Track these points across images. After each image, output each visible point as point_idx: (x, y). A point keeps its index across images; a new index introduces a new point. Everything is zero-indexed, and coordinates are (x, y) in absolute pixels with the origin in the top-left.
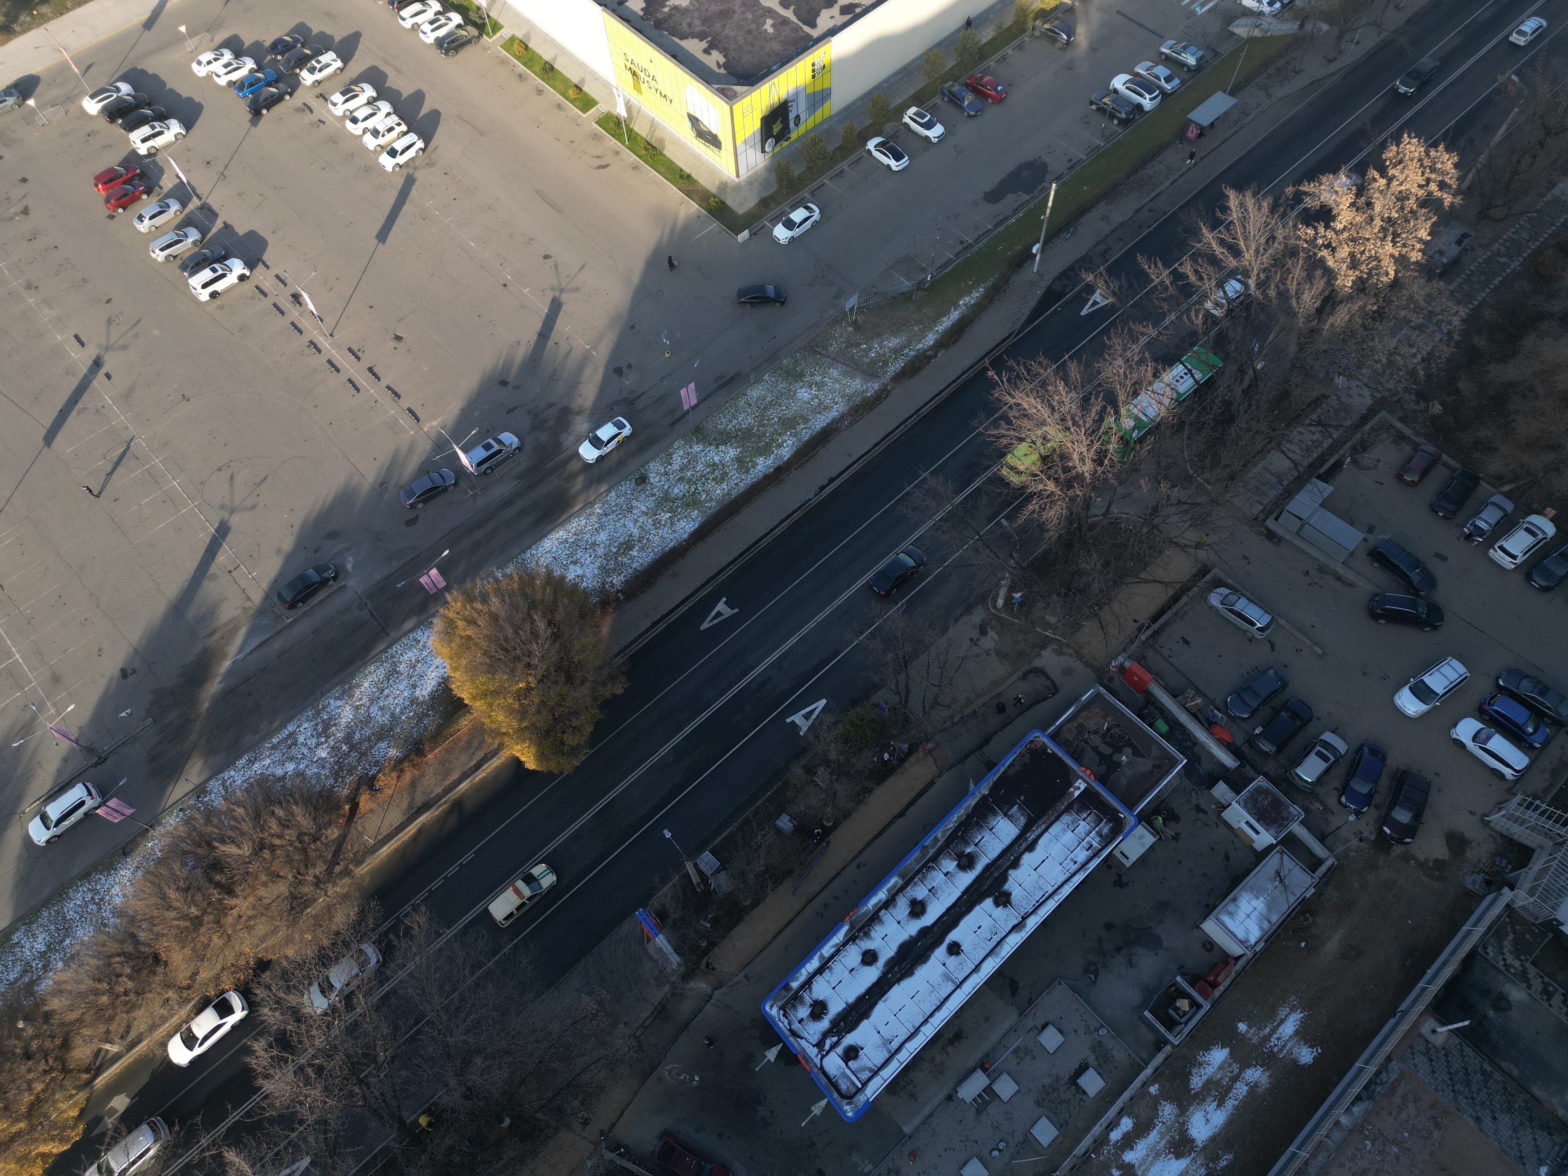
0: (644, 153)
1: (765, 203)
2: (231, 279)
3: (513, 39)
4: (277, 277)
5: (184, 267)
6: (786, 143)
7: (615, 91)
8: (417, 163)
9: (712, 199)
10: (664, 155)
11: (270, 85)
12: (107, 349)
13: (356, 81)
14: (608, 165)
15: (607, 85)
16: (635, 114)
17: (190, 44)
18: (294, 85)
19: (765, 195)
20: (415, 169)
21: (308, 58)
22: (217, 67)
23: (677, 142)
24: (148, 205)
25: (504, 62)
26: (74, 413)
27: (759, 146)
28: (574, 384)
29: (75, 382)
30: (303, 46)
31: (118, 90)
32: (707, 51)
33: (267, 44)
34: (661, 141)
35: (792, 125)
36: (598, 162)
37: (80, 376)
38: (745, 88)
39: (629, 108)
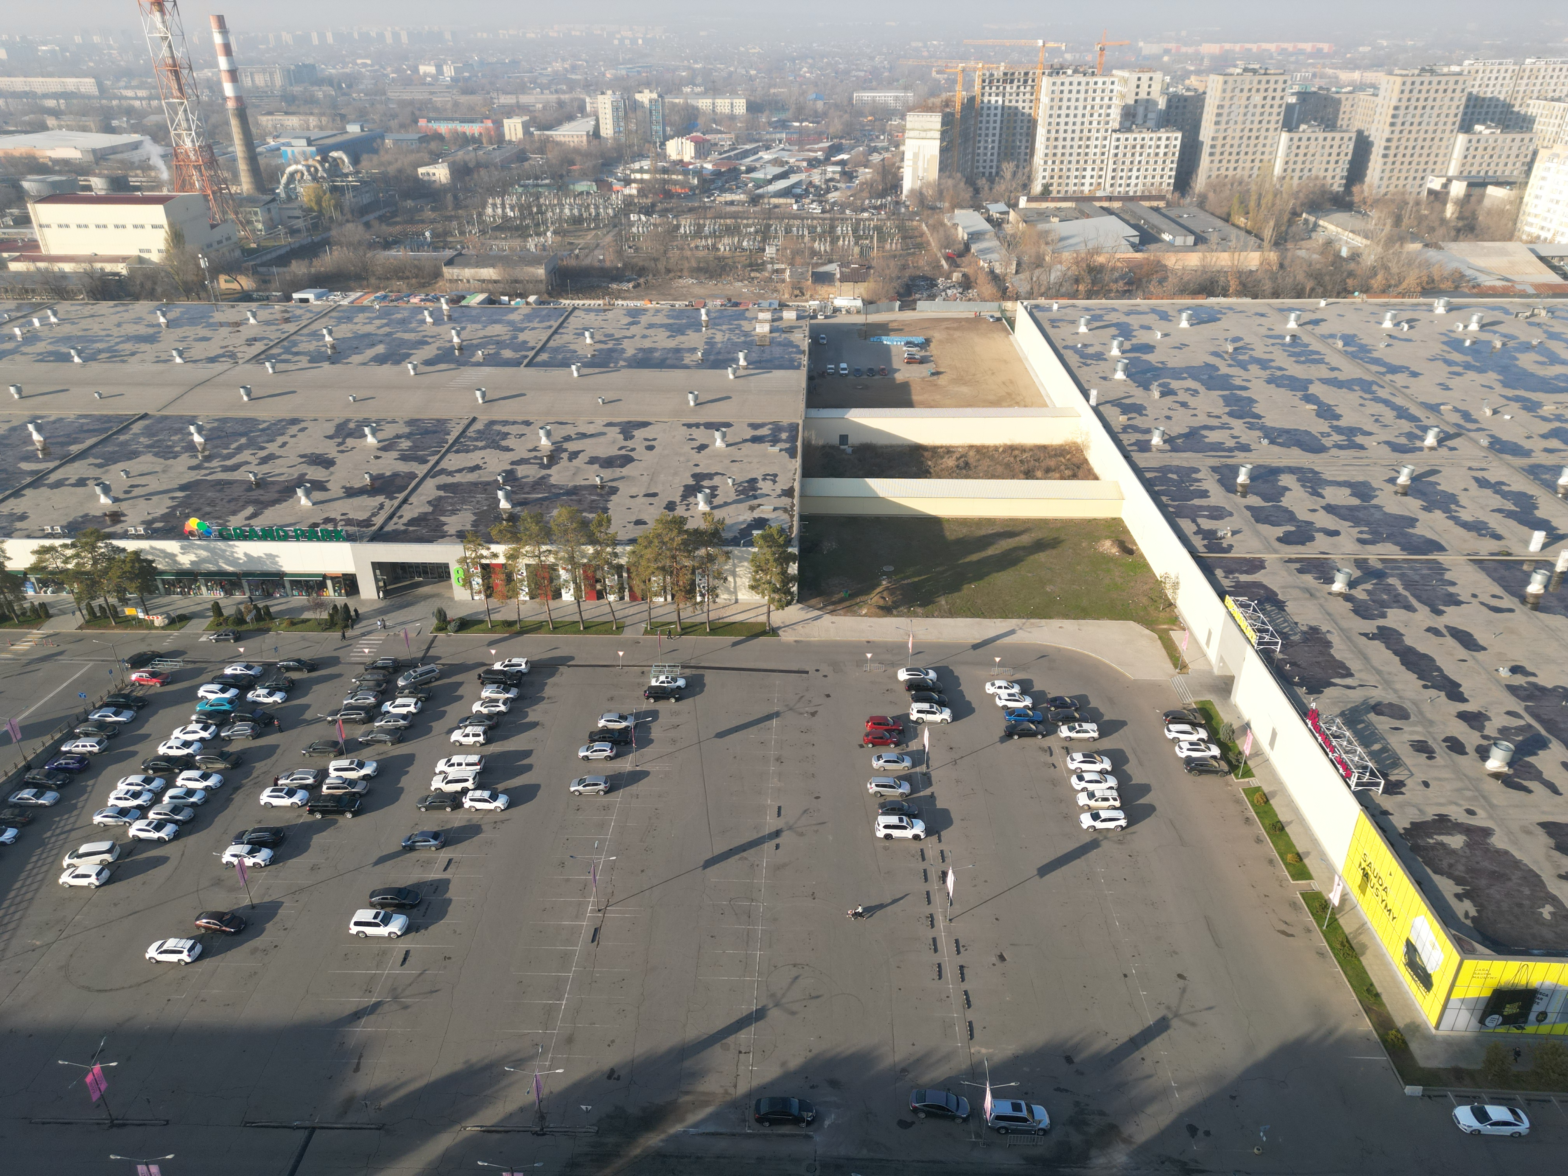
0: (1339, 946)
1: (1458, 1075)
2: (908, 833)
3: (1258, 789)
4: (942, 852)
5: (882, 806)
6: (1515, 1031)
7: (1337, 878)
8: (1110, 835)
9: (1394, 1032)
10: (1359, 960)
11: (1033, 723)
12: (790, 828)
13: (1101, 753)
14: (1292, 935)
15: (1331, 871)
16: (1347, 908)
17: (995, 671)
18: (1052, 730)
19: (1463, 1065)
20: (1106, 838)
21: (1075, 720)
22: (1004, 693)
23: (1381, 957)
24: (891, 752)
25: (1238, 802)
26: (737, 857)
27: (1479, 1014)
28: (1136, 1108)
29: (755, 836)
30: (1076, 710)
31: (927, 674)
32: (1458, 897)
33: (1050, 696)
34: (1364, 947)
35: (1532, 1017)
36: (1284, 927)
37: (760, 835)
38: (1488, 951)
39: (1344, 898)
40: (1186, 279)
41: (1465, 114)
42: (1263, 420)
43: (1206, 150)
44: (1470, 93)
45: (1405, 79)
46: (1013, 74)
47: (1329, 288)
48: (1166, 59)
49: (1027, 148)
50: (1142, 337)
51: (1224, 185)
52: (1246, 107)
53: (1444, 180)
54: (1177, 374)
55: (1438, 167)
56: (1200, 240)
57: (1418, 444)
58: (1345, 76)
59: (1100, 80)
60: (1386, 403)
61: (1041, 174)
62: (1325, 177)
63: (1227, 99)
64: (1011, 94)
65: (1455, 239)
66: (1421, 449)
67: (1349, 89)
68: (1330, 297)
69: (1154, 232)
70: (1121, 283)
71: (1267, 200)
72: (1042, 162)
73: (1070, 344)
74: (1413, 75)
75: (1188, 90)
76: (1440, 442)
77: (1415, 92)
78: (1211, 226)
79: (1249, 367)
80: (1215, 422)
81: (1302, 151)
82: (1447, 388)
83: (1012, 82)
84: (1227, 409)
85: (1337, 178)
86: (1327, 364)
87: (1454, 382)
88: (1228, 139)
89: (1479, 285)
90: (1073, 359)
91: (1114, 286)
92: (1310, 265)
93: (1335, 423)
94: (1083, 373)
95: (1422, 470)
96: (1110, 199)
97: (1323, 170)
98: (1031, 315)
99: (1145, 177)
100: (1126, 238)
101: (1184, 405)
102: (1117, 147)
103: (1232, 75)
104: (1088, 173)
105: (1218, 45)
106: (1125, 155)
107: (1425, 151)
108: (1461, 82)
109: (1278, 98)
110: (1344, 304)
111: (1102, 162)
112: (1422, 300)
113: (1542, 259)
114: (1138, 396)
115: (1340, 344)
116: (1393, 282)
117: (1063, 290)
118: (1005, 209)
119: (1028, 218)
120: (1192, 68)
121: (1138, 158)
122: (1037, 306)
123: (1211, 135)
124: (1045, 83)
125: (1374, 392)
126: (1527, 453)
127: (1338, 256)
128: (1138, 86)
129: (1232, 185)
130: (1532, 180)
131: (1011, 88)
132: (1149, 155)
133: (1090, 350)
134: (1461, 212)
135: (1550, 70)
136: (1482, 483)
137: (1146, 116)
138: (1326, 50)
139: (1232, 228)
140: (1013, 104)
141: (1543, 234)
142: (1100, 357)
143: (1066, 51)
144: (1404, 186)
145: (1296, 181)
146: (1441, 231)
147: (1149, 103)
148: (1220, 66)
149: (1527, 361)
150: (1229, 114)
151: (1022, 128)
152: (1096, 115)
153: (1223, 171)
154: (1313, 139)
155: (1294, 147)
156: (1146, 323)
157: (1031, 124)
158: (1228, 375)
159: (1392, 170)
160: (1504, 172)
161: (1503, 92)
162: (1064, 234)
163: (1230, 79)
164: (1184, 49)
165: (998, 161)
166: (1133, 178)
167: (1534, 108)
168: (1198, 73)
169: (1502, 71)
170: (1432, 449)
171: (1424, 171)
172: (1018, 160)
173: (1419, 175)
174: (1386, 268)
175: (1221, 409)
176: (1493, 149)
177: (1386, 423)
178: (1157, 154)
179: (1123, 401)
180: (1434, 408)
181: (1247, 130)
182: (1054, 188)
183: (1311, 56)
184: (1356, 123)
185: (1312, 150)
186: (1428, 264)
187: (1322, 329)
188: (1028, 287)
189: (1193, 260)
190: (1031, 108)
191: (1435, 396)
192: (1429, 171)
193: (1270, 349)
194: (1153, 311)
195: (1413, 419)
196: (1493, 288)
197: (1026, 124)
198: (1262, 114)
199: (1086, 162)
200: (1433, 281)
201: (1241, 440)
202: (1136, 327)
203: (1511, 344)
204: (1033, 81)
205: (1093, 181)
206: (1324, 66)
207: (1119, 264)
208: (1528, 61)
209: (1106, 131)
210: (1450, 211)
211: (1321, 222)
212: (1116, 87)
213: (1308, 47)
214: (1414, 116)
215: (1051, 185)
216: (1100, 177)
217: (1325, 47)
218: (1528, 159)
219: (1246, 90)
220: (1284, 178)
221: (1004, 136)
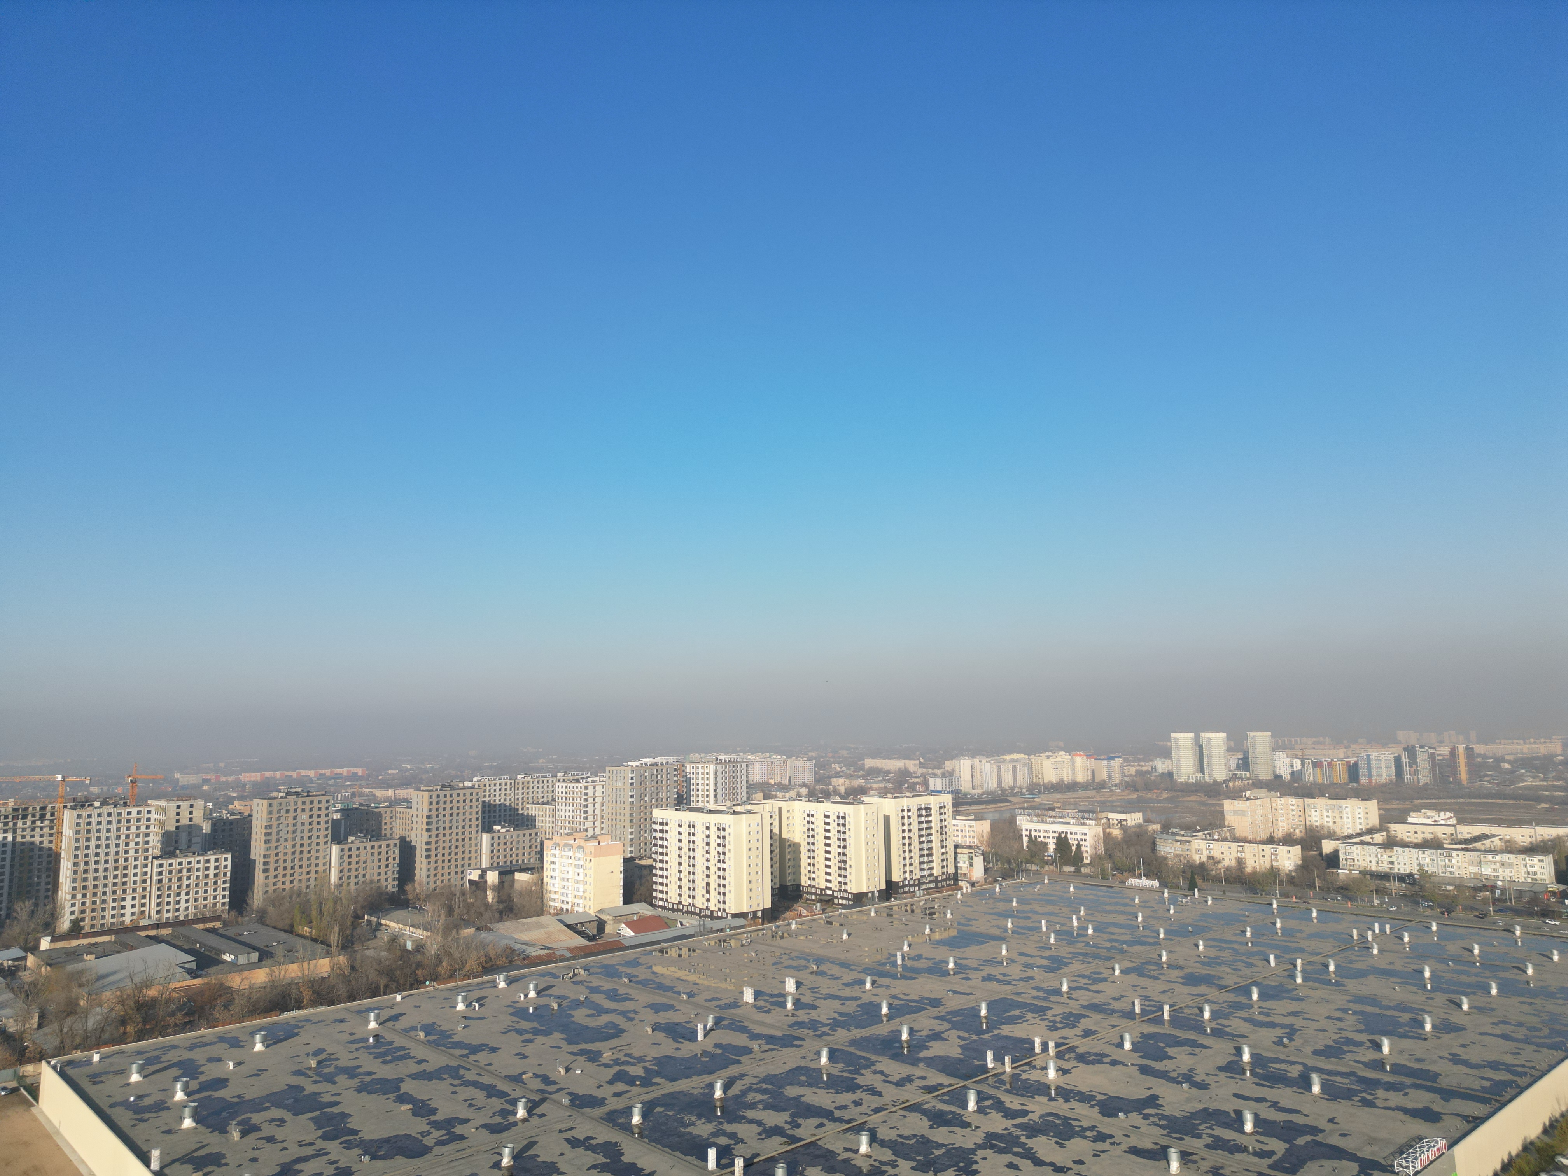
40: (255, 997)
41: (484, 818)
42: (360, 1134)
43: (259, 868)
44: (484, 802)
45: (431, 793)
46: (26, 809)
47: (401, 982)
48: (206, 787)
49: (48, 883)
50: (211, 1072)
51: (283, 898)
52: (294, 825)
53: (480, 872)
54: (257, 1105)
55: (473, 861)
56: (265, 955)
57: (512, 1119)
58: (380, 794)
59: (134, 811)
60: (475, 1084)
61: (68, 910)
62: (379, 880)
63: (274, 819)
64: (24, 830)
65: (501, 920)
66: (515, 1124)
67: (386, 804)
68: (404, 990)
69: (212, 954)
70: (179, 1015)
71: (328, 906)
72: (69, 897)
73: (119, 1099)
74: (437, 790)
75: (233, 813)
76: (530, 1111)
77: (441, 803)
78: (274, 939)
79: (337, 1079)
80: (309, 1151)
81: (354, 860)
82: (525, 1057)
83: (25, 817)
84: (320, 1133)
85: (390, 880)
86: (414, 1058)
87: (529, 1049)
88: (281, 856)
89: (528, 957)
90: (124, 1118)
91: (171, 1020)
92: (380, 963)
93: (432, 1118)
94: (138, 1134)
95: (521, 1146)
96: (157, 926)
97: (376, 874)
98: (63, 1075)
99: (196, 900)
100: (180, 966)
101: (271, 1139)
102: (160, 873)
103: (275, 798)
104: (129, 902)
105: (258, 774)
106: (170, 880)
107: (460, 850)
108: (475, 794)
109: (323, 816)
110: (418, 994)
111: (144, 889)
112: (485, 978)
113: (568, 926)
114: (214, 1142)
115: (422, 1035)
116: (457, 966)
117: (106, 1036)
118: (21, 954)
119: (51, 960)
120: (235, 795)
121: (185, 882)
122: (70, 1063)
123: (263, 853)
124: (68, 816)
125: (462, 1077)
126: (601, 1102)
127: (404, 950)
128: (178, 814)
129: (291, 897)
130: (546, 866)
131: (25, 823)
132: (198, 877)
133: (147, 1101)
134: (499, 897)
135: (536, 782)
136: (574, 1143)
137: (190, 841)
138: (360, 774)
139: (298, 938)
140: (28, 839)
141: (565, 907)
142: (161, 1106)
143: (91, 785)
144: (449, 880)
145: (353, 887)
146: (487, 915)
147: (192, 829)
148: (263, 790)
149: (580, 1016)
150: (278, 833)
151: (40, 863)
152: (132, 844)
153: (279, 885)
154: (362, 849)
155: (346, 857)
156: (214, 1055)
157: (53, 859)
158: (315, 1094)
159: (436, 868)
160: (523, 860)
161: (508, 800)
162: (103, 971)
163: (275, 802)
164: (223, 779)
165: (10, 901)
166: (183, 902)
167: (533, 810)
168: (241, 798)
169: (503, 784)
170: (524, 1120)
171: (463, 866)
172: (37, 898)
173: (459, 869)
174: (450, 955)
175: (311, 1133)
176: (512, 843)
177: (480, 1105)
178: (207, 876)
179: (195, 1154)
180: (517, 1079)
181: (298, 846)
182: (87, 923)
183: (347, 779)
184: (398, 832)
185: (362, 858)
186: (483, 945)
187: (402, 1024)
188: (57, 1042)
189: (260, 976)
190: (51, 842)
191: (515, 1067)
192: (466, 865)
193: (355, 1055)
194: (222, 1039)
195: (502, 1094)
196: (539, 957)
197: (45, 859)
198: (310, 830)
199: (124, 891)
200: (491, 959)
201: (339, 1164)
202: (202, 1062)
203: (565, 1004)
204: (52, 814)
205: (135, 910)
206: (361, 786)
207: (175, 995)
208: (519, 776)
209: (146, 858)
210: (490, 896)
211: (383, 922)
212: (153, 816)
213: (344, 772)
214: (444, 822)
215: (83, 920)
216: (143, 905)
217: (360, 772)
218: (539, 849)
219: (291, 811)
220: (341, 885)
221: (16, 874)
